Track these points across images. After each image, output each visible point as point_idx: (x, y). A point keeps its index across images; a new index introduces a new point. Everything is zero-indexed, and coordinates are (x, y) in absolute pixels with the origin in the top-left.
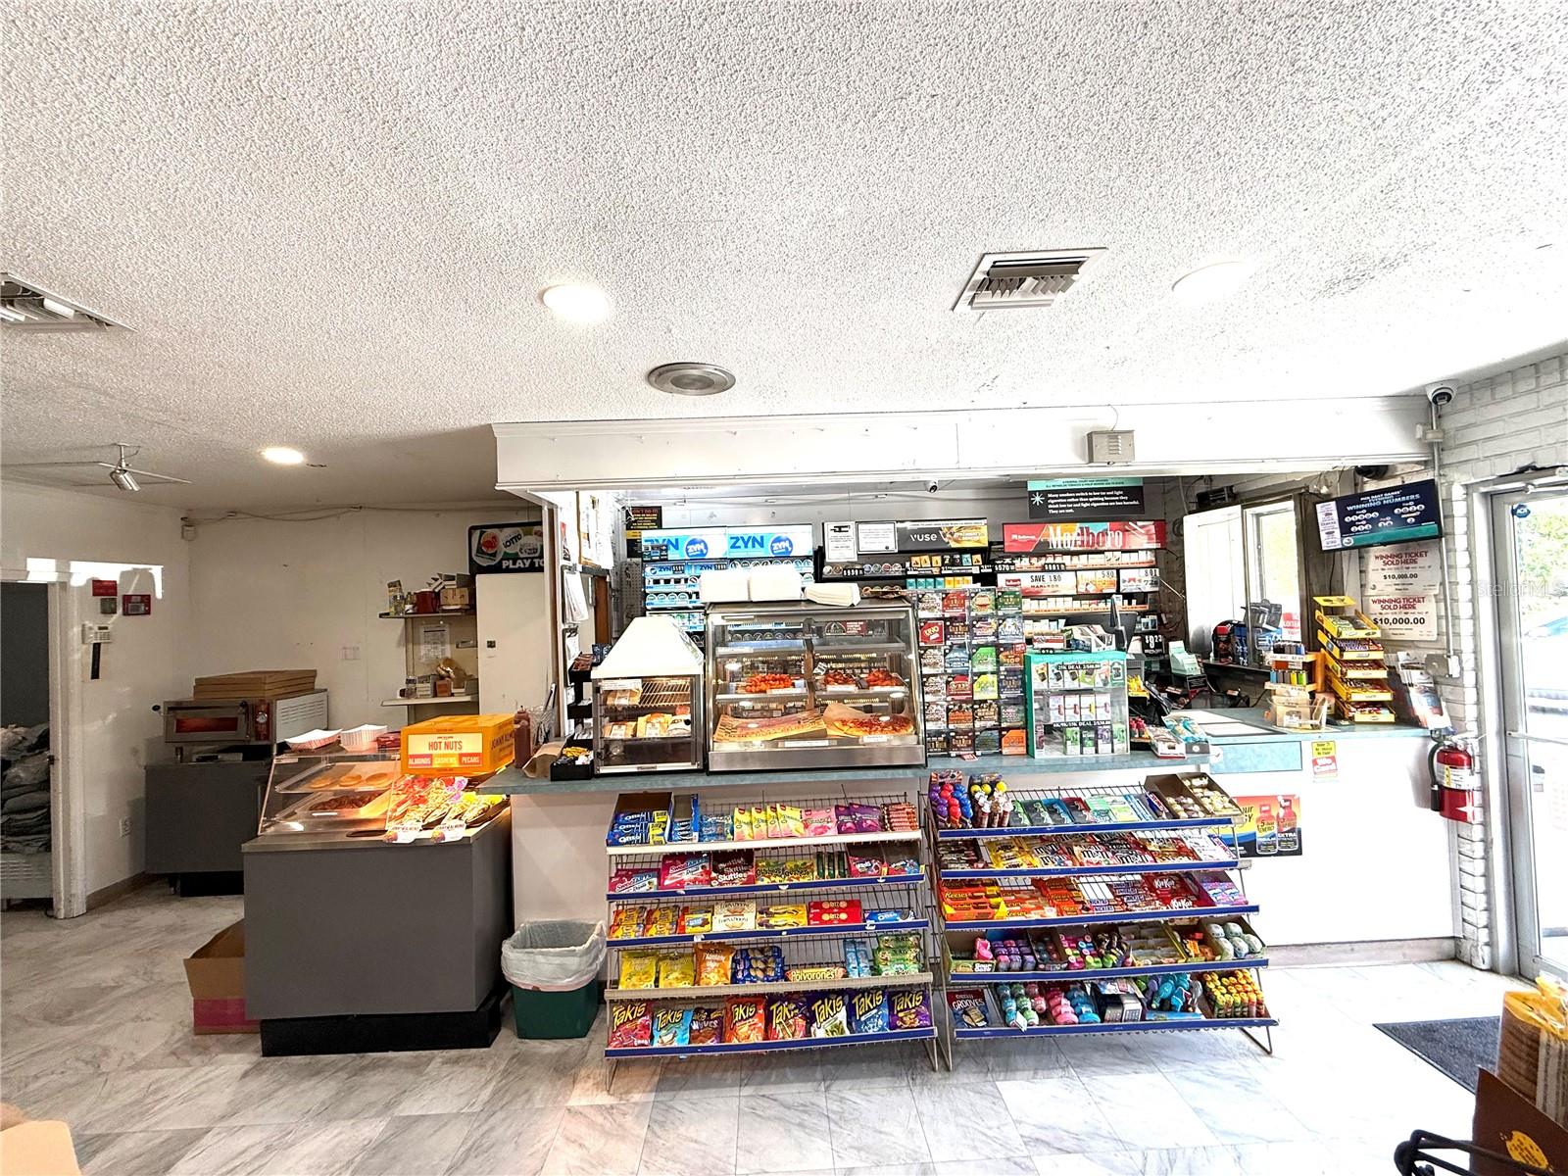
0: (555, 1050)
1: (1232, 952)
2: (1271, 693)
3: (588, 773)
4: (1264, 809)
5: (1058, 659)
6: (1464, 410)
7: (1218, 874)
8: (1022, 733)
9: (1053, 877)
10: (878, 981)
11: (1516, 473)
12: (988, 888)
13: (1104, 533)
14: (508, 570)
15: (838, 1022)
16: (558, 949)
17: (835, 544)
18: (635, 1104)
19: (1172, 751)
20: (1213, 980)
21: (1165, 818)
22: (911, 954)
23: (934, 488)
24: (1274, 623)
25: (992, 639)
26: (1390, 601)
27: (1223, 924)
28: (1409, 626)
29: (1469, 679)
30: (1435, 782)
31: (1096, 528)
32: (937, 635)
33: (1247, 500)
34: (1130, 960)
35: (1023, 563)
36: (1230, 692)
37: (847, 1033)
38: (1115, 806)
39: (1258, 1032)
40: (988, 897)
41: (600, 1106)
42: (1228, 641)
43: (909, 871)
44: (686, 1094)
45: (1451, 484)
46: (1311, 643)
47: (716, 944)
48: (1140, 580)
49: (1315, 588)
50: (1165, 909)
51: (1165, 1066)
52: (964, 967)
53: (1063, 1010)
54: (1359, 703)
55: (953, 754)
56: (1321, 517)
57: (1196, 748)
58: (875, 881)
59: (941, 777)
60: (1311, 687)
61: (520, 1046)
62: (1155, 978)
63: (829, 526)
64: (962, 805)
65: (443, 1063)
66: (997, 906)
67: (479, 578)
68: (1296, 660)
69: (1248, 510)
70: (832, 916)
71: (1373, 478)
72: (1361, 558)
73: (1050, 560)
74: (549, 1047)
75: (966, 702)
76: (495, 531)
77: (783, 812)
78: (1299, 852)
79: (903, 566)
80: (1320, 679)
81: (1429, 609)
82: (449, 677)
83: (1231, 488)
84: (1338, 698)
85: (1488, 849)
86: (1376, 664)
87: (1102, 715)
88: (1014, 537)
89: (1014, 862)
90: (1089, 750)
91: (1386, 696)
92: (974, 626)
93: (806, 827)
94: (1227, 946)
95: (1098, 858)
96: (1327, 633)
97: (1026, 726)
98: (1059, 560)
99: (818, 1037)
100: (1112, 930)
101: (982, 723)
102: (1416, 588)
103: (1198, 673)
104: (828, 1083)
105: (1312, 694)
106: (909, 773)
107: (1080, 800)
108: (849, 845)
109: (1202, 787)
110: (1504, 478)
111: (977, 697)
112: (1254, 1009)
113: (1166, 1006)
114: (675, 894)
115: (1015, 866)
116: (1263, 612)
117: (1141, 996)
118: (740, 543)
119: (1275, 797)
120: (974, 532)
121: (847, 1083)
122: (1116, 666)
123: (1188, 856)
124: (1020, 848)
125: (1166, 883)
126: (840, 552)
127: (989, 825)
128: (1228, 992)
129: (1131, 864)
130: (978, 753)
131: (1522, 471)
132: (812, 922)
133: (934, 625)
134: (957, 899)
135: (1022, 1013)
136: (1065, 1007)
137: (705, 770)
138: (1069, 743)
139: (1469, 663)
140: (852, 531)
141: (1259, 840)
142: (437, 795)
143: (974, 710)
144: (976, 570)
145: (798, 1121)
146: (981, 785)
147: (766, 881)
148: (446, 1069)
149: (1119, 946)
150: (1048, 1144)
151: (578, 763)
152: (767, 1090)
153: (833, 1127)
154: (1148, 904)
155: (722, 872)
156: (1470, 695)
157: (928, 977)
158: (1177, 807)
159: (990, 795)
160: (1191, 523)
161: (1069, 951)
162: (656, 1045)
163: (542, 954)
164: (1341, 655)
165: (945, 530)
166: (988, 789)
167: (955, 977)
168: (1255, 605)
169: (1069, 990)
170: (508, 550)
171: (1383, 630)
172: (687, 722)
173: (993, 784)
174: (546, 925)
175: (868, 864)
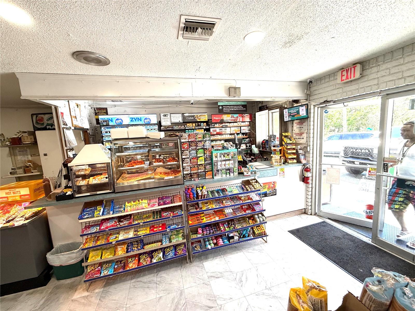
0: (71, 282)
1: (259, 221)
2: (272, 157)
3: (71, 197)
4: (269, 185)
5: (220, 152)
6: (315, 86)
7: (257, 203)
8: (211, 172)
9: (218, 209)
10: (171, 244)
11: (324, 102)
12: (201, 215)
13: (237, 117)
14: (49, 129)
15: (160, 257)
16: (68, 253)
17: (164, 120)
18: (96, 293)
19: (248, 174)
20: (255, 228)
21: (245, 191)
22: (181, 235)
23: (192, 104)
24: (274, 140)
25: (203, 147)
26: (297, 134)
27: (258, 215)
28: (301, 140)
29: (311, 152)
30: (303, 176)
31: (235, 116)
32: (187, 147)
33: (270, 108)
34: (236, 227)
35: (217, 125)
36: (264, 157)
37: (162, 259)
38: (234, 189)
39: (265, 238)
40: (201, 217)
41: (84, 297)
42: (264, 145)
43: (179, 213)
44: (113, 286)
45: (311, 105)
46: (281, 145)
47: (120, 243)
48: (246, 130)
49: (283, 131)
50: (245, 213)
51: (243, 250)
52: (194, 236)
53: (220, 242)
54: (290, 158)
55: (193, 180)
56: (284, 113)
57: (253, 173)
58: (169, 218)
59: (188, 187)
60: (280, 155)
61: (58, 283)
62: (242, 230)
63: (162, 115)
64: (193, 194)
65: (27, 295)
66: (203, 219)
67: (37, 133)
68: (278, 149)
69: (270, 111)
70: (157, 229)
71: (296, 103)
72: (292, 123)
73: (224, 124)
74: (69, 281)
75: (196, 165)
76: (42, 116)
77: (142, 202)
78: (276, 194)
79: (185, 126)
80: (282, 153)
81: (305, 135)
82: (31, 166)
83: (266, 105)
84: (286, 157)
85: (312, 189)
86: (294, 149)
87: (231, 166)
88: (215, 118)
89: (208, 207)
90: (228, 175)
91: (295, 157)
92: (197, 143)
93: (149, 205)
94: (258, 220)
95: (229, 203)
96: (284, 142)
97: (212, 170)
98: (226, 124)
99: (154, 262)
100: (232, 220)
101: (200, 171)
102: (302, 131)
103: (258, 153)
104: (157, 273)
105: (281, 157)
106: (179, 186)
107: (225, 189)
108: (162, 209)
109: (255, 182)
110: (321, 103)
111: (199, 163)
112: (263, 233)
113: (244, 236)
114: (105, 231)
115: (208, 208)
116: (272, 137)
117: (238, 235)
118: (134, 120)
119: (271, 182)
120: (204, 117)
121: (162, 272)
122: (235, 153)
123: (250, 200)
124: (210, 203)
125: (246, 207)
126: (166, 122)
127: (201, 198)
128: (258, 231)
129: (237, 204)
130: (199, 179)
131: (325, 102)
132: (151, 232)
133: (186, 144)
134: (192, 219)
135: (210, 245)
136: (221, 241)
137: (114, 192)
138: (223, 174)
139: (311, 148)
140: (169, 116)
141: (267, 193)
142: (15, 210)
143: (198, 167)
144: (204, 127)
145: (147, 286)
146: (199, 188)
147: (136, 222)
148: (28, 296)
149: (234, 224)
150: (214, 277)
151: (67, 194)
152: (139, 279)
153: (157, 286)
154: (241, 212)
155: (122, 222)
156: (311, 155)
157: (185, 241)
158: (248, 188)
159: (201, 190)
160: (258, 114)
161: (221, 227)
162: (102, 275)
163: (61, 255)
164: (287, 147)
165: (196, 116)
166: (201, 188)
167: (192, 239)
168: (270, 135)
169: (222, 236)
170: (48, 122)
171: (296, 141)
172: (106, 178)
173: (202, 187)
174: (65, 245)
175: (167, 213)
